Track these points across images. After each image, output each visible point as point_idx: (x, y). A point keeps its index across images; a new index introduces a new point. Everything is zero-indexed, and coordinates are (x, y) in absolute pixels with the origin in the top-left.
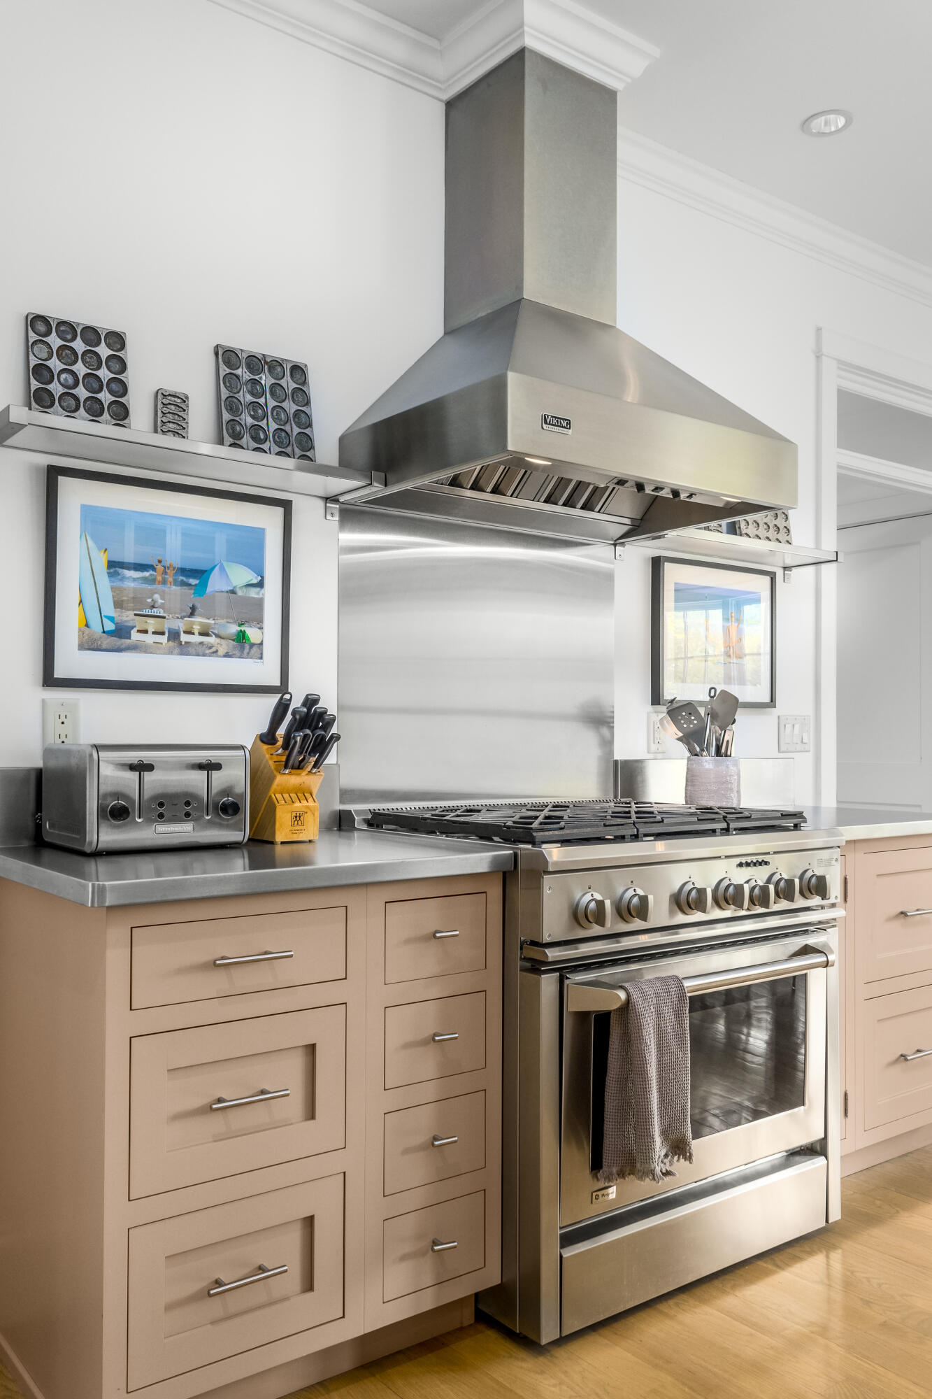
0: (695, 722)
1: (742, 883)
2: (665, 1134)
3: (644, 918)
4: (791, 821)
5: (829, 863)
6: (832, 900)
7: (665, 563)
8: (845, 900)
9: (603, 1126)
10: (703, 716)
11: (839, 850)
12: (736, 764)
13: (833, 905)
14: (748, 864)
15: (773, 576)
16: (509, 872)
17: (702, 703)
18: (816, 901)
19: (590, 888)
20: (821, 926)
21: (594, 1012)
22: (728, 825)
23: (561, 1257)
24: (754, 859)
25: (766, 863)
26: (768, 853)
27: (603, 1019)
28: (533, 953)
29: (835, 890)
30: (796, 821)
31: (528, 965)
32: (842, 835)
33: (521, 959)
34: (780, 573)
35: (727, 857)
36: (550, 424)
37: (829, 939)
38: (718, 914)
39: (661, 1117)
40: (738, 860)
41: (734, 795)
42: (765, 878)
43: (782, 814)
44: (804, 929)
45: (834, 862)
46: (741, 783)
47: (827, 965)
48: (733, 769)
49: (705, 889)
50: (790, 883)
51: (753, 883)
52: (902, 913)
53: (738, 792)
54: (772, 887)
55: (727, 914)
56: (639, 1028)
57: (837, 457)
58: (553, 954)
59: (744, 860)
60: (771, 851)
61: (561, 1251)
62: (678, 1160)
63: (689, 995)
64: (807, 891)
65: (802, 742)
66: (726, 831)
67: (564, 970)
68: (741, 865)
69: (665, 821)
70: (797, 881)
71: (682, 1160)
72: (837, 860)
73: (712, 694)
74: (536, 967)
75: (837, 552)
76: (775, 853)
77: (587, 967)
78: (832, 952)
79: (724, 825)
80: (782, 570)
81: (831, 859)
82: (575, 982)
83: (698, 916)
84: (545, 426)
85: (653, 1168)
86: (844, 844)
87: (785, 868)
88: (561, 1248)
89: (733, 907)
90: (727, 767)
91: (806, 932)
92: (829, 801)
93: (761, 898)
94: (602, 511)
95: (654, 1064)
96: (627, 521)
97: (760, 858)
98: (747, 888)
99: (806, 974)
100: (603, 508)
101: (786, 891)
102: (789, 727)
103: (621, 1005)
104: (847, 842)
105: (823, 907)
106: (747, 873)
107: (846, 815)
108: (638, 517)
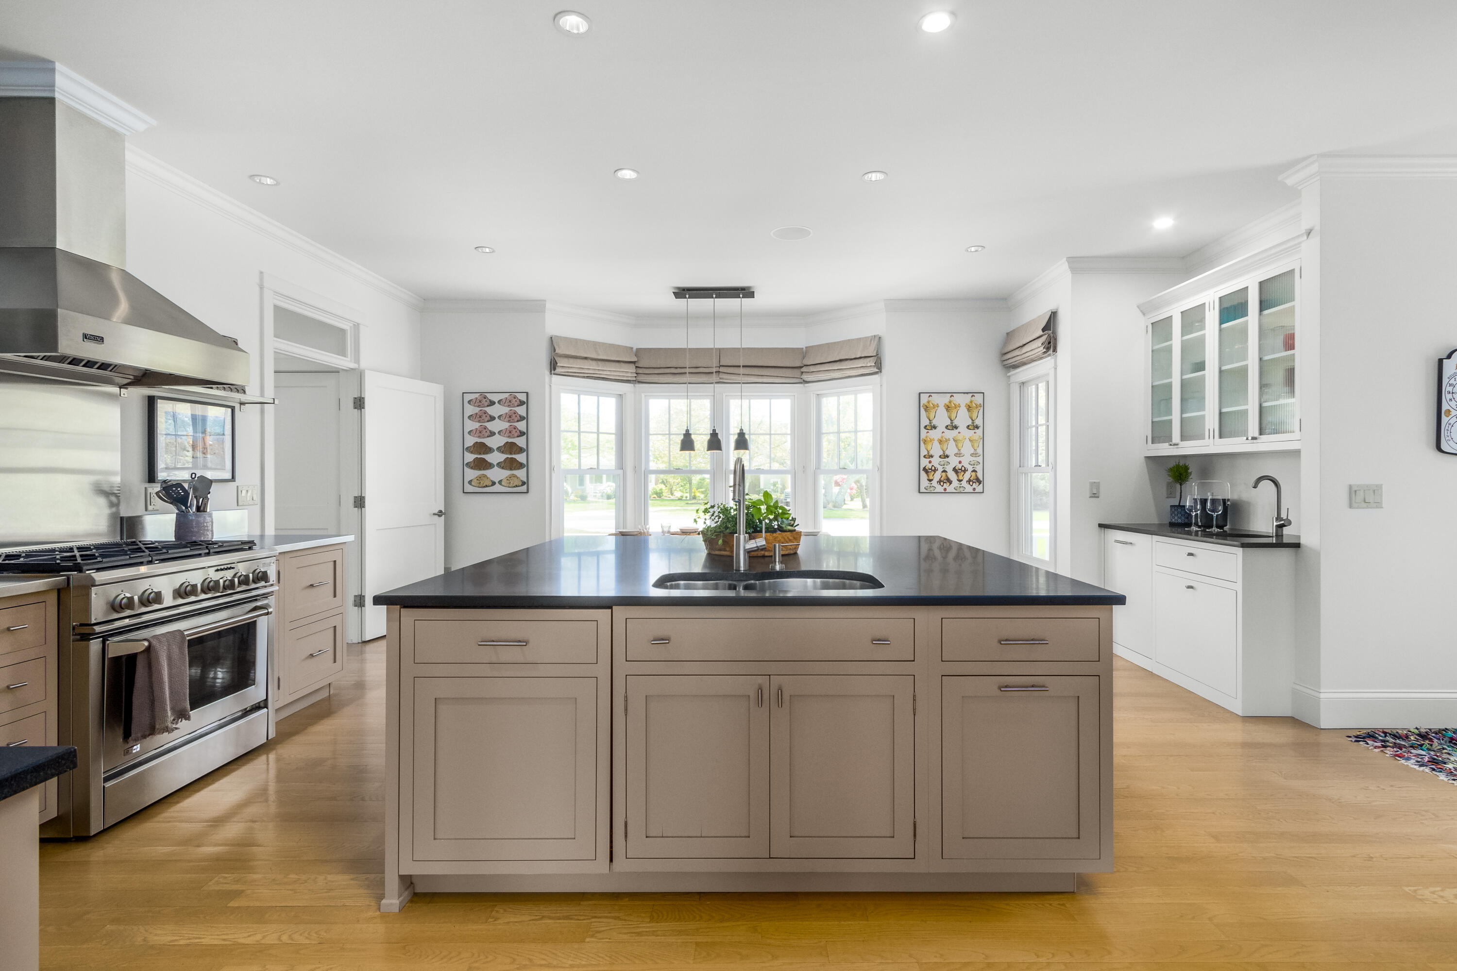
0: (182, 494)
1: (218, 579)
2: (172, 709)
3: (160, 603)
4: (248, 545)
5: (269, 565)
6: (271, 582)
7: (158, 400)
8: (279, 583)
9: (132, 714)
10: (187, 489)
11: (275, 558)
12: (210, 516)
13: (272, 585)
14: (222, 570)
15: (233, 409)
16: (62, 589)
17: (185, 481)
18: (263, 583)
19: (122, 591)
20: (265, 596)
21: (125, 655)
22: (209, 551)
23: (104, 787)
24: (225, 567)
25: (233, 568)
26: (234, 563)
27: (132, 659)
28: (85, 630)
29: (273, 577)
30: (250, 545)
31: (79, 637)
32: (277, 551)
33: (73, 635)
34: (237, 406)
35: (209, 567)
36: (89, 339)
37: (271, 601)
38: (203, 596)
39: (171, 700)
40: (216, 568)
41: (209, 534)
42: (232, 575)
43: (242, 543)
44: (255, 599)
45: (272, 564)
46: (214, 526)
47: (268, 614)
48: (208, 519)
49: (196, 585)
50: (247, 576)
51: (225, 579)
52: (311, 585)
53: (212, 531)
54: (236, 580)
55: (209, 596)
56: (157, 658)
57: (273, 344)
58: (98, 629)
59: (219, 568)
60: (235, 561)
61: (105, 784)
62: (182, 720)
63: (188, 638)
64: (256, 580)
65: (253, 500)
66: (208, 554)
67: (105, 638)
68: (217, 570)
69: (170, 552)
70: (251, 575)
71: (184, 721)
72: (273, 563)
73: (193, 476)
74: (86, 637)
75: (274, 399)
76: (238, 562)
77: (121, 633)
78: (270, 607)
79: (207, 551)
80: (239, 405)
81: (271, 563)
82: (113, 641)
83: (193, 599)
84: (85, 340)
85: (167, 725)
86: (278, 554)
87: (242, 569)
88: (104, 783)
89: (213, 592)
90: (205, 517)
91: (256, 600)
92: (270, 531)
93: (231, 585)
94: (113, 371)
95: (166, 674)
96: (132, 377)
97: (229, 566)
98: (221, 581)
99: (256, 620)
100: (115, 369)
101: (245, 581)
102: (244, 492)
103: (146, 648)
104: (279, 553)
105: (265, 587)
106: (221, 574)
107: (280, 539)
108: (140, 375)
